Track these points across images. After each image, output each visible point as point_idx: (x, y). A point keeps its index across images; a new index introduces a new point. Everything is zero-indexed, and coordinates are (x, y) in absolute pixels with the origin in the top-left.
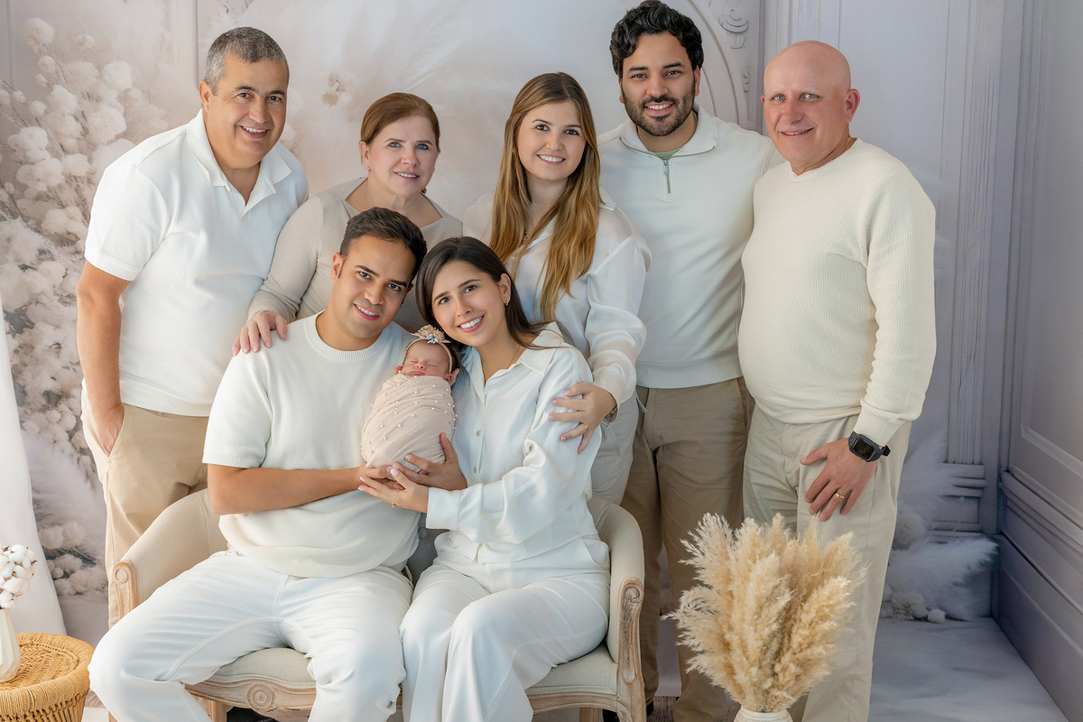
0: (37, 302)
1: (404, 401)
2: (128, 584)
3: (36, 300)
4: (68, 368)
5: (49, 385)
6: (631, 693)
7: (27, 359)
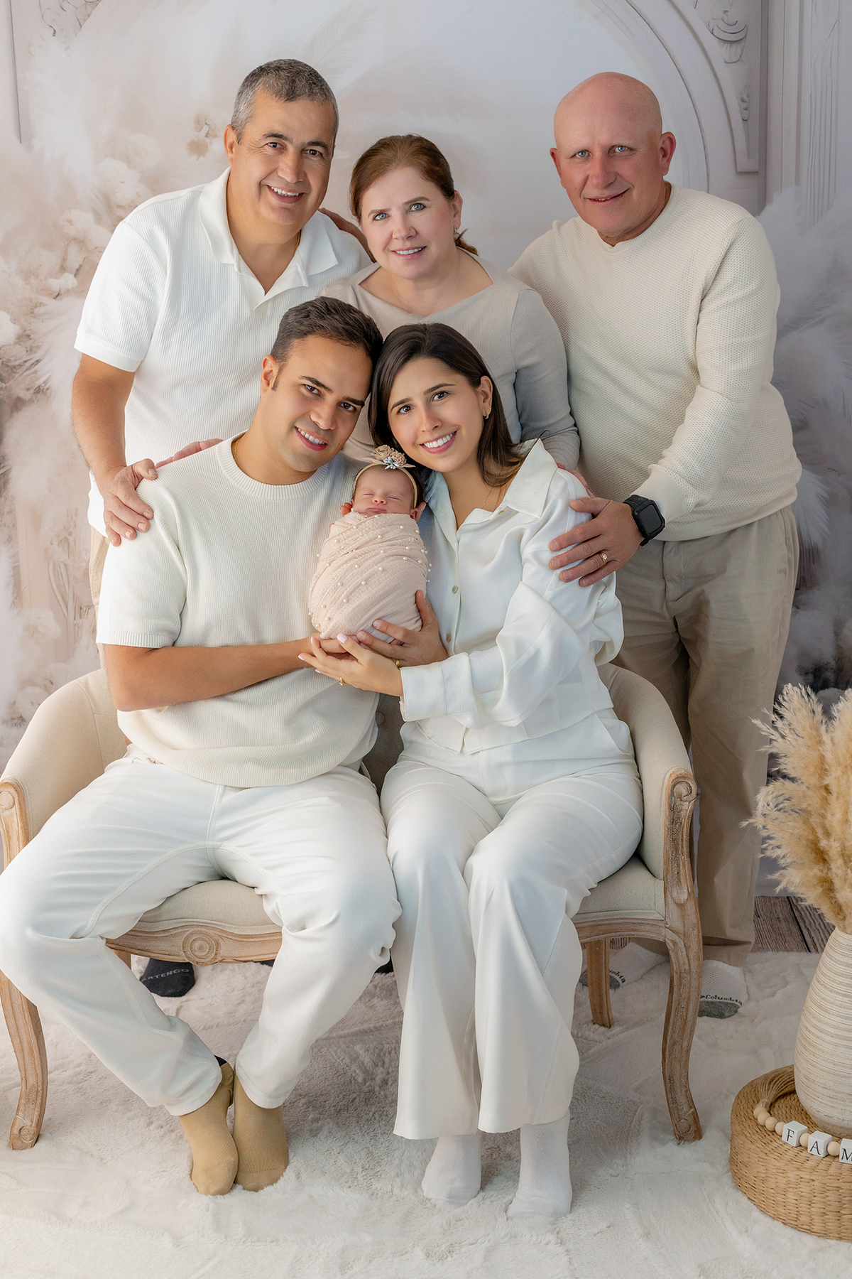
1: (364, 549)
2: (16, 808)
6: (683, 917)
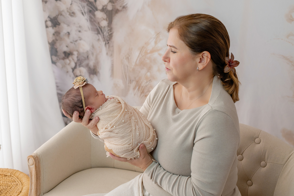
0: (61, 15)
3: (60, 14)
4: (72, 43)
5: (65, 49)
7: (58, 38)
